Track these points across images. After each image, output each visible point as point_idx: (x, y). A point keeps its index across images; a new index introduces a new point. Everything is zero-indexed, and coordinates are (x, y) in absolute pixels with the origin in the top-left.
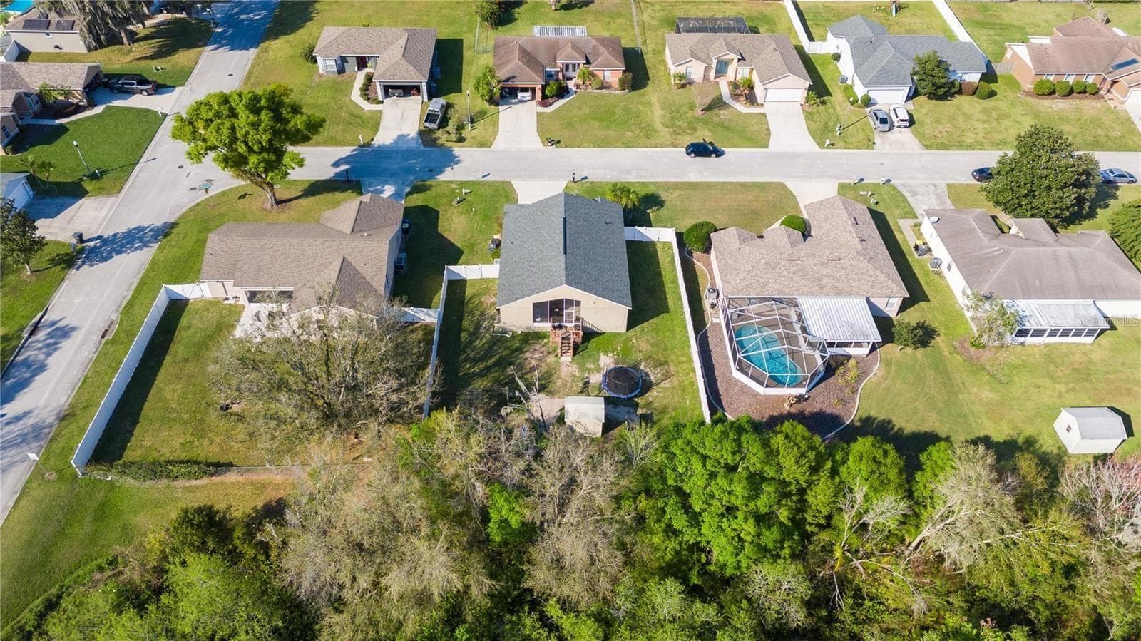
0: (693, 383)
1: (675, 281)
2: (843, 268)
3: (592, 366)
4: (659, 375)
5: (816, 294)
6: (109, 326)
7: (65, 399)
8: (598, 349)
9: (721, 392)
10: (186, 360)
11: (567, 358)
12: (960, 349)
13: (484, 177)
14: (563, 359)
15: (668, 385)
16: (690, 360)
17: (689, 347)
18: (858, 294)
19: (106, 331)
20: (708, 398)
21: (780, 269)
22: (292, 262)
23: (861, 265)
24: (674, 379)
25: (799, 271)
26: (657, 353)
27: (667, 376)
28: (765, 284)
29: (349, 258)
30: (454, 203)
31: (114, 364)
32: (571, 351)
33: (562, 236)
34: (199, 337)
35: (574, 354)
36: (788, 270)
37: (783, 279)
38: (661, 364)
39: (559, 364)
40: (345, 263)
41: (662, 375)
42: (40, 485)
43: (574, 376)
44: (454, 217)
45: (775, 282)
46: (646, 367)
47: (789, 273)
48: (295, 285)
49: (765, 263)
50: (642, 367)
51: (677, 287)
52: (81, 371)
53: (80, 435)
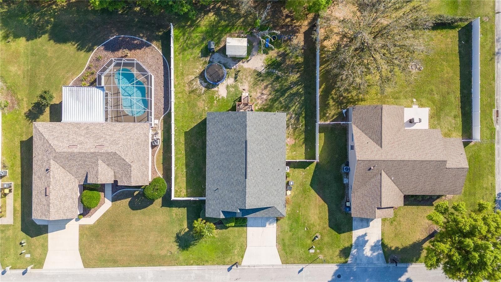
0: (176, 77)
1: (177, 159)
2: (69, 140)
3: (231, 89)
4: (194, 84)
5: (92, 124)
6: (497, 120)
7: (499, 67)
8: (228, 101)
9: (163, 68)
10: (448, 93)
11: (245, 94)
12: (16, 102)
13: (302, 270)
14: (247, 94)
15: (190, 77)
16: (176, 93)
17: (175, 103)
18: (66, 124)
19: (497, 116)
20: (170, 66)
21: (110, 140)
22: (412, 144)
23: (56, 143)
24: (187, 81)
25: (98, 139)
26: (195, 98)
27: (191, 83)
28: (122, 130)
29: (379, 147)
30: (319, 236)
31: (484, 89)
32: (242, 98)
33: (248, 160)
34: (447, 109)
35: (241, 97)
36: (105, 139)
37: (110, 133)
38: (193, 91)
39: (250, 92)
40: (379, 142)
41: (193, 84)
42: (488, 14)
43: (241, 83)
44: (318, 221)
45: (115, 131)
46: (201, 89)
47: (105, 138)
48: (405, 130)
49: (118, 144)
50: (204, 89)
51: (176, 154)
52: (498, 85)
53: (482, 43)
